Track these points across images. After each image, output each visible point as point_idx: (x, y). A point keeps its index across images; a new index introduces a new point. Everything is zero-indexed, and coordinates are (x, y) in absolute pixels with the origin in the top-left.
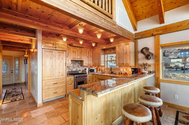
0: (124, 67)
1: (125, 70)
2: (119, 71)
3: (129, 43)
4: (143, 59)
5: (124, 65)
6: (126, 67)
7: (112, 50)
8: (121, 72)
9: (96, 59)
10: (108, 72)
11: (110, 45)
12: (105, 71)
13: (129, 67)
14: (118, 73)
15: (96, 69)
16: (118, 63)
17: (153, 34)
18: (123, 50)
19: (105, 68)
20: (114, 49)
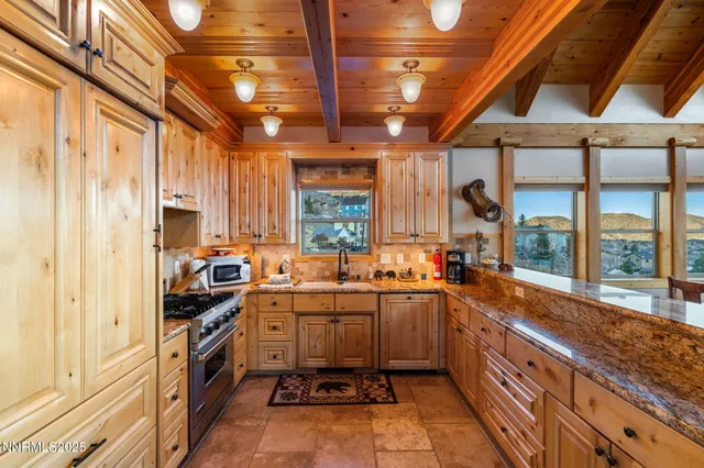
0: (396, 248)
1: (400, 258)
2: (375, 265)
3: (441, 154)
4: (465, 218)
5: (419, 240)
6: (404, 247)
7: (340, 171)
8: (385, 270)
9: (260, 206)
10: (315, 274)
11: (352, 149)
12: (298, 269)
13: (418, 246)
14: (371, 276)
15: (248, 263)
16: (392, 233)
17: (498, 141)
18: (414, 176)
19: (296, 253)
20: (352, 169)
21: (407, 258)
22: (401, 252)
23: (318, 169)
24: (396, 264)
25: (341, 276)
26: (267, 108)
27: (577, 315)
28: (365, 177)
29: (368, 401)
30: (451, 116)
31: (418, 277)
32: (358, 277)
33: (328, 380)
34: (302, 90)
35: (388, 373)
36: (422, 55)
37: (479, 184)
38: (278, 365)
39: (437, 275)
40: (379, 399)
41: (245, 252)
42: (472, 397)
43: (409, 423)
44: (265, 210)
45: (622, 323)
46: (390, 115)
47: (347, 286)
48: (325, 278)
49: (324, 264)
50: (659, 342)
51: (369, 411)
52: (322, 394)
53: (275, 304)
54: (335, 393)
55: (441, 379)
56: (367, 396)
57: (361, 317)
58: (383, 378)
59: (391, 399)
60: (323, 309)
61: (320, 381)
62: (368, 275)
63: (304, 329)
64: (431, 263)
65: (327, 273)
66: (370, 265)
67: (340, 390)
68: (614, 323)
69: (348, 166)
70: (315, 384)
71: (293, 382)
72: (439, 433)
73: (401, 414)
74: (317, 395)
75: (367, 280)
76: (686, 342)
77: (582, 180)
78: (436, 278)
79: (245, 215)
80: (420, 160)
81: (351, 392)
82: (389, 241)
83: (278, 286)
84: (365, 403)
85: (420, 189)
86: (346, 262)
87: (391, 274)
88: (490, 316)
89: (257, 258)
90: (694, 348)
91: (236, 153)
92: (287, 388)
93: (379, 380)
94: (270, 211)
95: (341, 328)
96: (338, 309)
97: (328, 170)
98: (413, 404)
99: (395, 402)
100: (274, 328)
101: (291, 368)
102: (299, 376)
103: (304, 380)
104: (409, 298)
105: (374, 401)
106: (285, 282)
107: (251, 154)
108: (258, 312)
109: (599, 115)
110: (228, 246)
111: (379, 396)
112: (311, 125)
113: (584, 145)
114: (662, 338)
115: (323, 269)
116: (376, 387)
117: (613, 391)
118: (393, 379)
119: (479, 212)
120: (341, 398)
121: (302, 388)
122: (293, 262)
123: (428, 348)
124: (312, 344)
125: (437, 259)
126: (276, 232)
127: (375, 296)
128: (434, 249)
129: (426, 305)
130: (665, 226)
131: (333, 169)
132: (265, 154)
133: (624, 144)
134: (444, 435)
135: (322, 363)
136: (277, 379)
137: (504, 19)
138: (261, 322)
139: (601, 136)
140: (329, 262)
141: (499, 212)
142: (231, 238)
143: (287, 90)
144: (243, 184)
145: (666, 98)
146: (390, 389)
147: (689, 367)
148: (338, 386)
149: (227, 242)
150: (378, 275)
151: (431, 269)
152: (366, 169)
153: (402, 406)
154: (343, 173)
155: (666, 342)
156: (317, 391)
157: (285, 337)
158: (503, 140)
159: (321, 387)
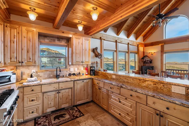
1: (76, 69)
2: (68, 72)
7: (56, 40)
8: (72, 73)
9: (22, 49)
10: (46, 76)
11: (63, 33)
12: (39, 75)
13: (81, 65)
14: (67, 75)
15: (15, 74)
16: (76, 61)
17: (101, 38)
18: (82, 44)
19: (38, 69)
20: (61, 40)
21: (78, 69)
22: (76, 67)
23: (48, 38)
24: (75, 71)
25: (57, 76)
26: (30, 8)
27: (132, 81)
28: (65, 43)
29: (75, 118)
30: (95, 28)
31: (82, 74)
32: (63, 76)
33: (57, 115)
34: (50, 5)
35: (76, 106)
36: (99, 6)
37: (96, 48)
38: (35, 115)
39: (87, 73)
40: (78, 116)
41: (11, 69)
42: (105, 107)
43: (91, 121)
44: (25, 52)
45: (145, 82)
46: (79, 24)
47: (60, 79)
48: (50, 78)
49: (50, 73)
50: (155, 85)
51: (77, 121)
52: (57, 121)
53: (33, 90)
54: (62, 119)
55: (91, 104)
56: (74, 116)
57: (68, 90)
58: (75, 108)
59: (82, 115)
60: (54, 89)
61: (54, 116)
62: (66, 75)
63: (46, 98)
64: (85, 70)
65: (51, 76)
66: (67, 72)
67: (63, 117)
68: (143, 82)
69: (60, 38)
70: (52, 117)
71: (42, 120)
72: (100, 120)
73: (87, 119)
74: (55, 122)
75: (66, 77)
76: (162, 85)
77: (115, 50)
78: (86, 75)
79: (14, 53)
80: (84, 40)
81: (67, 116)
82: (75, 64)
83: (33, 83)
84: (74, 119)
85: (84, 48)
86: (60, 71)
87: (74, 74)
88: (114, 84)
89: (19, 71)
90: (164, 86)
91: (9, 25)
92: (40, 124)
93: (75, 109)
94: (28, 52)
95: (60, 95)
96: (60, 88)
97: (52, 39)
98: (89, 114)
99: (83, 115)
100: (32, 100)
101: (40, 115)
102: (43, 117)
103: (47, 117)
104: (83, 81)
105: (77, 117)
106: (36, 81)
107: (17, 26)
108: (23, 95)
109: (118, 36)
110: (3, 67)
111: (77, 115)
112: (45, 21)
113: (116, 42)
114: (156, 84)
115: (50, 74)
116: (75, 112)
117: (162, 99)
118: (79, 107)
119: (97, 56)
120: (65, 120)
121: (47, 121)
122: (37, 72)
123: (88, 95)
124: (49, 103)
125: (87, 69)
126: (31, 61)
127: (73, 82)
128: (85, 66)
129: (87, 83)
130: (127, 60)
131: (54, 39)
132: (26, 28)
133: (122, 43)
134: (102, 121)
135: (53, 109)
136: (34, 121)
137: (122, 4)
138: (25, 99)
139: (119, 40)
140: (52, 71)
141: (101, 56)
142: (5, 63)
143: (43, 3)
144: (12, 39)
145: (128, 34)
146: (80, 111)
147: (162, 90)
148: (62, 116)
149: (3, 65)
150: (70, 75)
151: (85, 72)
152: (66, 40)
153: (86, 116)
154: (58, 41)
155: (157, 85)
156: (54, 120)
157: (37, 103)
158: (102, 38)
159: (55, 118)
